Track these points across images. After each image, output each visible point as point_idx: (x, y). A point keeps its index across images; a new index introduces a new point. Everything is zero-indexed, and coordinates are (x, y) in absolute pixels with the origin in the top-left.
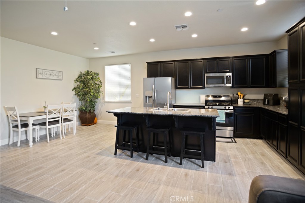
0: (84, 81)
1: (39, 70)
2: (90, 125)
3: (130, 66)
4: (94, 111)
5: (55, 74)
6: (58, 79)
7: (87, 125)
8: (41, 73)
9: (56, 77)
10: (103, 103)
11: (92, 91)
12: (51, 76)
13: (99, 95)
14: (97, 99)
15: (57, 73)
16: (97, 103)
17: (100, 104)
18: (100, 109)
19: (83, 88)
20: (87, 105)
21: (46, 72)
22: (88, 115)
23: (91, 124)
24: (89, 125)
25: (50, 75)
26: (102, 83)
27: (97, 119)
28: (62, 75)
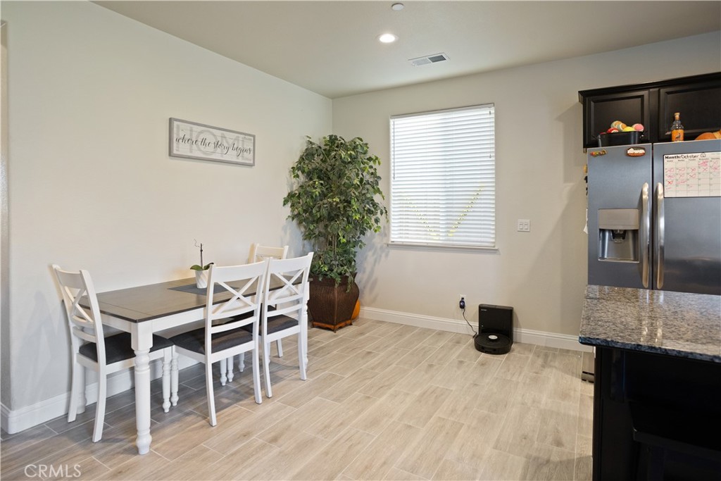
0: (321, 170)
1: (178, 126)
2: (341, 328)
3: (493, 116)
4: (354, 275)
5: (231, 142)
6: (240, 160)
7: (332, 327)
8: (187, 137)
9: (235, 153)
10: (381, 247)
11: (355, 205)
12: (219, 150)
13: (377, 221)
14: (364, 234)
15: (237, 139)
16: (361, 247)
17: (370, 253)
18: (372, 271)
19: (323, 195)
20: (332, 255)
21: (201, 132)
22: (336, 294)
23: (343, 324)
24: (338, 326)
25: (217, 145)
26: (379, 178)
27: (361, 304)
28: (252, 148)
